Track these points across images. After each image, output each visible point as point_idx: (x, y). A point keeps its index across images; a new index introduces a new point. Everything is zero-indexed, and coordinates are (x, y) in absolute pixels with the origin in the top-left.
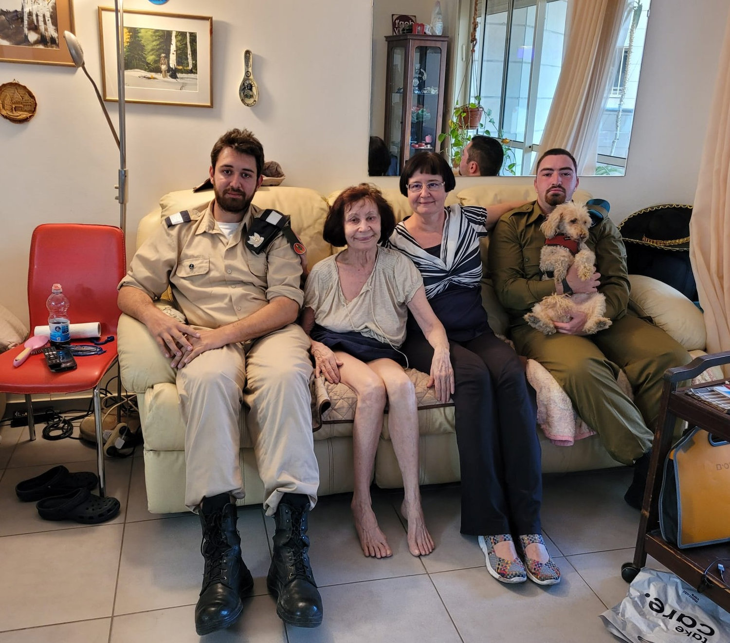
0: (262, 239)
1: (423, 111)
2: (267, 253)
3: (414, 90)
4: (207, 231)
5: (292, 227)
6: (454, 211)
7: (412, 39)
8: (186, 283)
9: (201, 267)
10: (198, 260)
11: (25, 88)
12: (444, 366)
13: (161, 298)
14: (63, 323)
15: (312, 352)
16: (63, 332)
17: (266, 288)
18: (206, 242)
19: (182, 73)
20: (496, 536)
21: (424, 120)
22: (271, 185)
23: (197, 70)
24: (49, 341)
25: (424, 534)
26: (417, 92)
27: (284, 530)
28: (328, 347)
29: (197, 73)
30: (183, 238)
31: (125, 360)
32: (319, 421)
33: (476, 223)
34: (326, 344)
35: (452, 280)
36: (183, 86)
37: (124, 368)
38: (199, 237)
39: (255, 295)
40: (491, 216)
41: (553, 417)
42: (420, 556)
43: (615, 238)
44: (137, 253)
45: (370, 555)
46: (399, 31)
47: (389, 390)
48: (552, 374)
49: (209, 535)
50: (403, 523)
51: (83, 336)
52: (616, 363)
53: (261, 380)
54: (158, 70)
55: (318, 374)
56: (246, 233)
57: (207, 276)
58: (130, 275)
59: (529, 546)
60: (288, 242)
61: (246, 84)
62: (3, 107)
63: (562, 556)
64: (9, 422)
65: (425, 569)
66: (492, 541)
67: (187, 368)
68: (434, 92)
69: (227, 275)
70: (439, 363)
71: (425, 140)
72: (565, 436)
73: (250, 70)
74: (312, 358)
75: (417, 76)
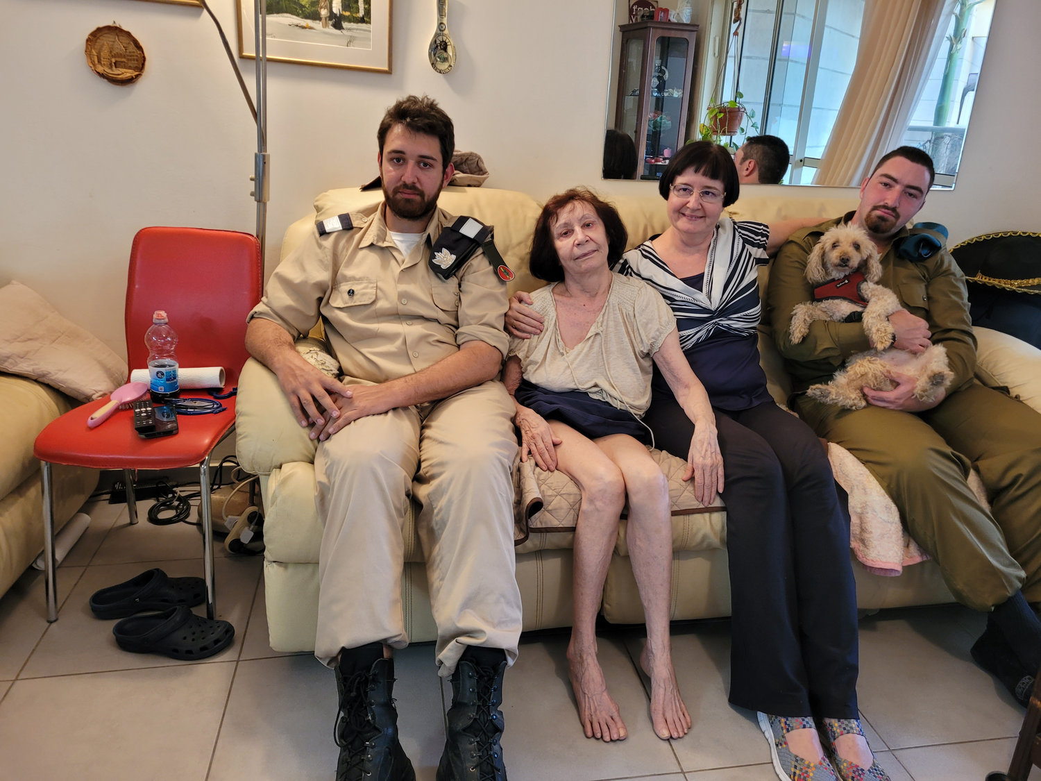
0: (454, 257)
1: (661, 119)
2: (459, 278)
3: (652, 92)
4: (375, 243)
5: (496, 240)
6: (723, 227)
7: (654, 28)
8: (343, 316)
9: (365, 293)
10: (361, 283)
11: (128, 34)
12: (709, 450)
13: (309, 336)
14: (170, 366)
15: (517, 422)
16: (168, 380)
17: (457, 328)
18: (373, 258)
19: (350, 21)
20: (789, 719)
21: (662, 129)
22: (469, 186)
23: (370, 18)
24: (148, 390)
25: (675, 703)
26: (655, 94)
27: (465, 705)
28: (541, 415)
29: (370, 23)
30: (342, 252)
31: (245, 425)
32: (525, 529)
33: (753, 245)
34: (538, 412)
35: (718, 324)
36: (350, 41)
37: (241, 437)
38: (364, 251)
39: (439, 337)
40: (775, 237)
41: (871, 532)
42: (670, 739)
43: (955, 276)
44: (275, 271)
45: (594, 736)
46: (636, 19)
47: (630, 486)
48: (867, 468)
49: (348, 710)
50: (645, 684)
51: (198, 386)
52: (966, 456)
53: (441, 464)
54: (315, 16)
55: (525, 457)
56: (431, 247)
57: (373, 308)
58: (264, 303)
59: (841, 737)
60: (490, 264)
61: (438, 42)
62: (99, 61)
63: (887, 749)
64: (108, 496)
65: (679, 764)
66: (783, 725)
67: (332, 441)
68: (676, 94)
69: (401, 307)
70: (702, 446)
71: (663, 155)
72: (889, 563)
73: (445, 21)
74: (518, 432)
75: (657, 74)
